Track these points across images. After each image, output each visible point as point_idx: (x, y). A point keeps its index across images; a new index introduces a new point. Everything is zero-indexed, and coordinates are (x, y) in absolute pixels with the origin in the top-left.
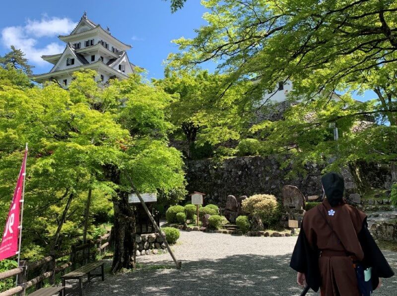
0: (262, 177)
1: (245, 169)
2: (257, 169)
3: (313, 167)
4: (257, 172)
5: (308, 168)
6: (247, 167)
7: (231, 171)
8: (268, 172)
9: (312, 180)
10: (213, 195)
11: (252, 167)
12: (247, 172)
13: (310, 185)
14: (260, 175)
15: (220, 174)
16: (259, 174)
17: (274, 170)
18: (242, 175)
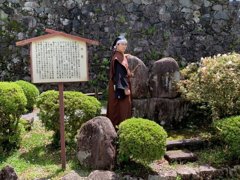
0: (113, 32)
1: (75, 15)
2: (100, 18)
3: (195, 22)
4: (101, 24)
5: (188, 23)
6: (79, 12)
7: (46, 18)
8: (122, 24)
9: (199, 42)
10: (10, 61)
11: (91, 14)
12: (80, 21)
13: (197, 49)
14: (107, 29)
15: (19, 20)
16: (105, 26)
17: (132, 23)
18: (71, 27)
